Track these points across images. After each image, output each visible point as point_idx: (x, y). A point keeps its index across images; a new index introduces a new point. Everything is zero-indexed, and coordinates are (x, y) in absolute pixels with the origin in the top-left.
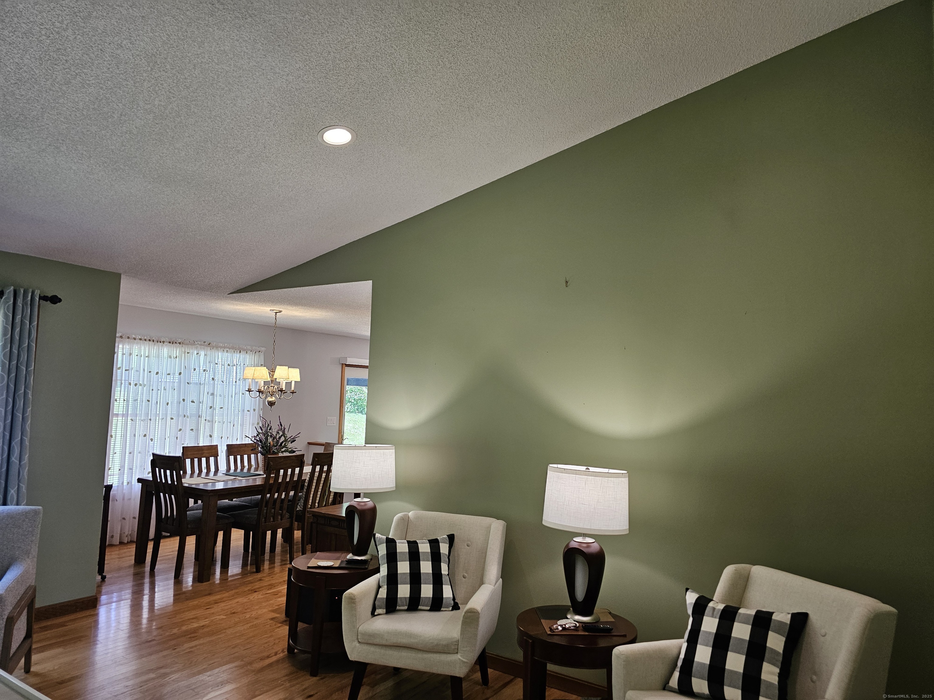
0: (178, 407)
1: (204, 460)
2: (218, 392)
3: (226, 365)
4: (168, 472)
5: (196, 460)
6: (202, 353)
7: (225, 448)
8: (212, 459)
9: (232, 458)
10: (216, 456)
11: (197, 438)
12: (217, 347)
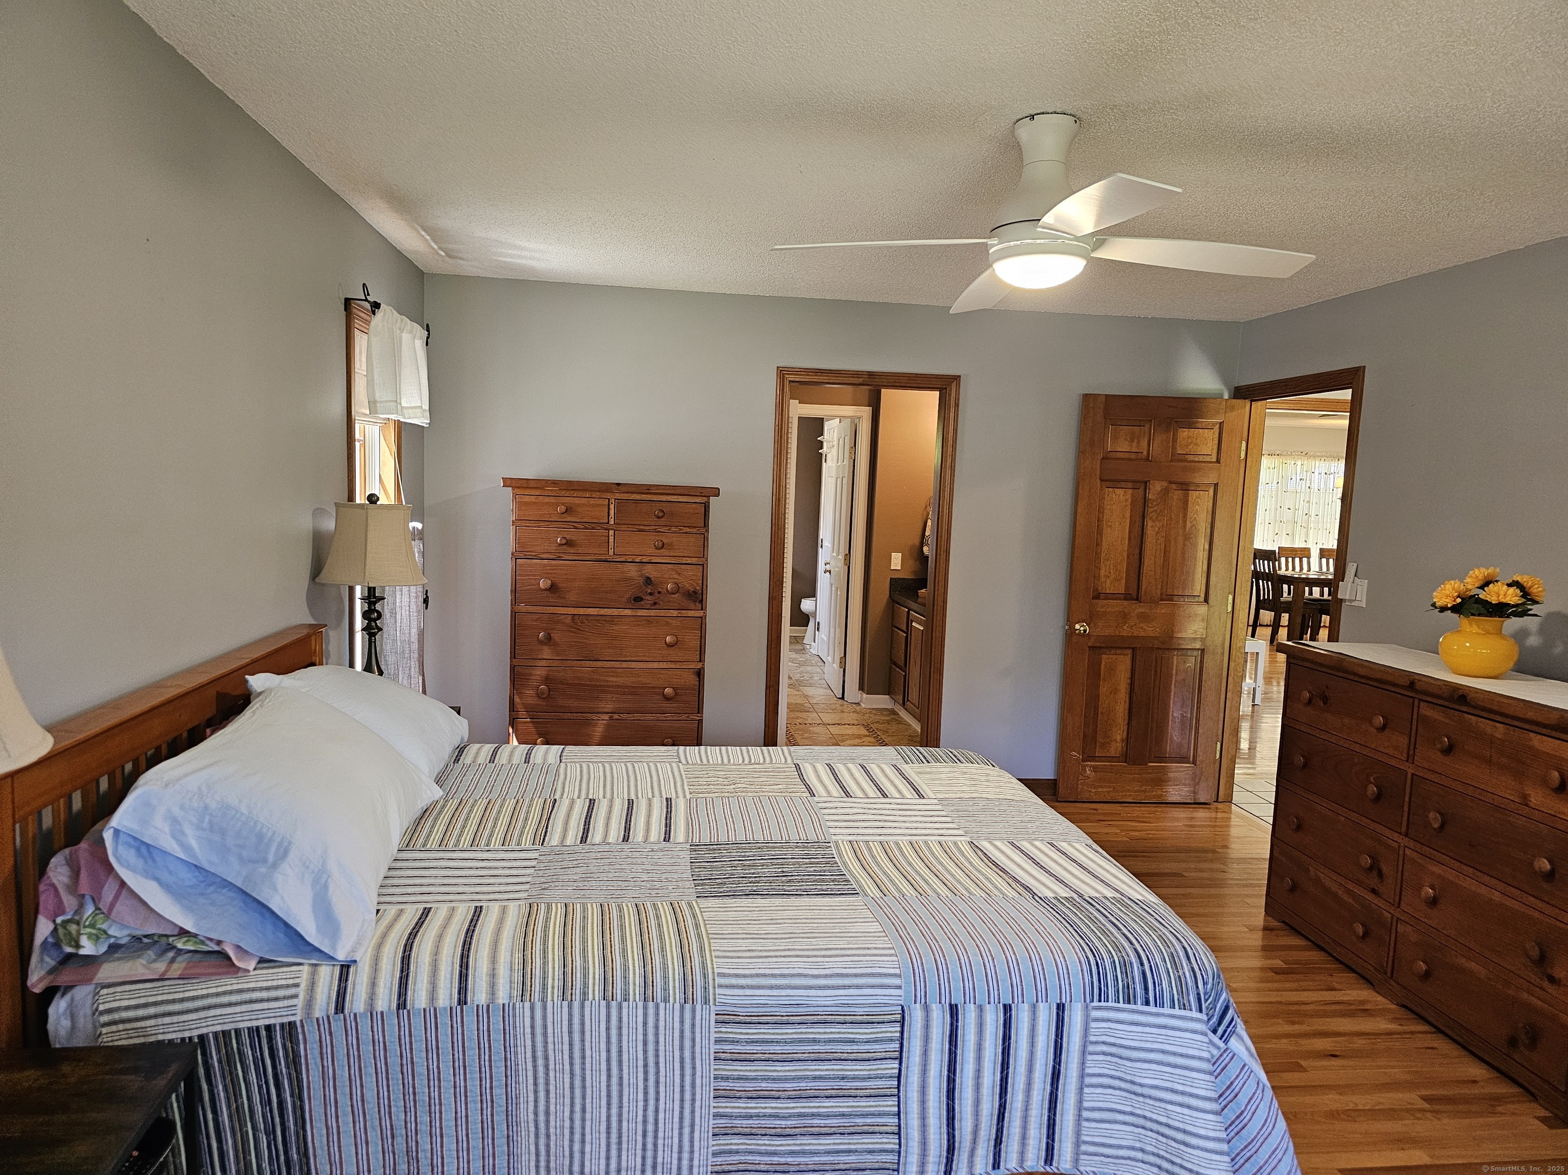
0: (1275, 514)
1: (1297, 560)
2: (1314, 500)
3: (1323, 474)
4: (1266, 562)
5: (1290, 559)
6: (1299, 463)
7: (1318, 551)
8: (1305, 560)
9: (1324, 560)
10: (1309, 558)
11: (1293, 541)
12: (1314, 457)
